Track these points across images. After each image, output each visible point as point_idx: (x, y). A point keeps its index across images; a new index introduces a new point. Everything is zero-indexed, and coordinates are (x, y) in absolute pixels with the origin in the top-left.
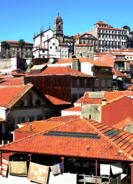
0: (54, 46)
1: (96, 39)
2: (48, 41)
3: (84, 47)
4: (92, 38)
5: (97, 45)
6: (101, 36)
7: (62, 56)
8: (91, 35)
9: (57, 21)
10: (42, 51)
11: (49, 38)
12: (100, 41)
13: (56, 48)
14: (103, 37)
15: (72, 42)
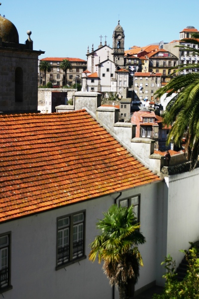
0: (108, 72)
1: (177, 59)
2: (100, 65)
3: (147, 78)
4: (170, 57)
5: (177, 68)
6: (185, 53)
7: (120, 88)
8: (168, 52)
9: (115, 34)
10: (91, 81)
11: (101, 62)
12: (183, 61)
13: (112, 75)
14: (188, 55)
15: (137, 65)
